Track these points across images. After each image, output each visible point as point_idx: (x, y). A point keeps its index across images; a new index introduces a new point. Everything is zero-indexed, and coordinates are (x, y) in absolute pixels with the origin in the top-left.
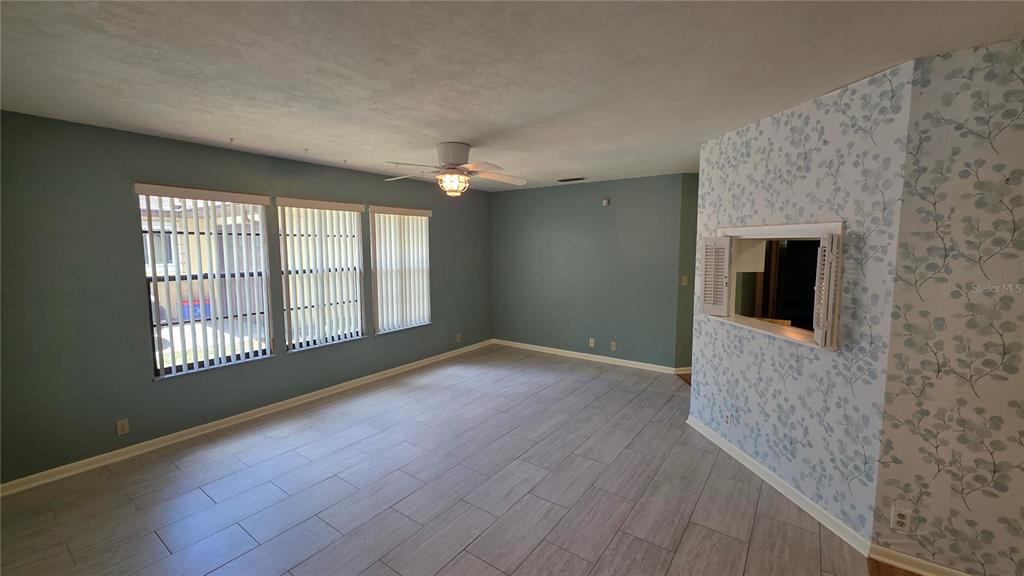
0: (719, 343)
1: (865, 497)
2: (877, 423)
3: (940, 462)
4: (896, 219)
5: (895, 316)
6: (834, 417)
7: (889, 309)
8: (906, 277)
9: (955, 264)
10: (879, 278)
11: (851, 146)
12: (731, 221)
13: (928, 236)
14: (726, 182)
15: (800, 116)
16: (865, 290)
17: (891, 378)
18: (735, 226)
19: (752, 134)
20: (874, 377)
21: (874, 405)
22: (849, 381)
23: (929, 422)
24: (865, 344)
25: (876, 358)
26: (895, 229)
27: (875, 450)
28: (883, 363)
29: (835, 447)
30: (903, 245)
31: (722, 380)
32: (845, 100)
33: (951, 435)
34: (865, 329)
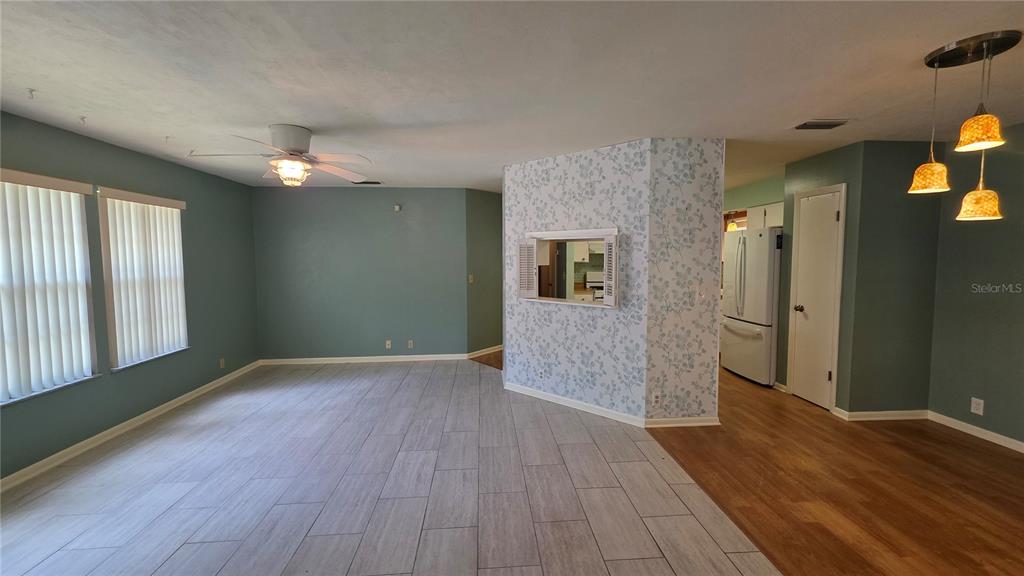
0: (531, 319)
1: (639, 392)
2: (644, 346)
3: (670, 360)
4: (647, 226)
5: (649, 282)
6: (619, 351)
7: (646, 278)
8: (653, 260)
9: (672, 251)
10: (639, 260)
11: (620, 182)
12: (536, 226)
13: (660, 236)
14: (530, 198)
15: (586, 158)
16: (633, 269)
17: (649, 318)
18: (539, 230)
19: (551, 164)
20: (640, 319)
21: (642, 336)
22: (627, 325)
23: (665, 340)
24: (634, 301)
25: (641, 309)
26: (646, 232)
27: (643, 363)
28: (645, 309)
29: (620, 368)
30: (651, 241)
31: (535, 346)
32: (614, 153)
33: (673, 345)
34: (634, 292)
